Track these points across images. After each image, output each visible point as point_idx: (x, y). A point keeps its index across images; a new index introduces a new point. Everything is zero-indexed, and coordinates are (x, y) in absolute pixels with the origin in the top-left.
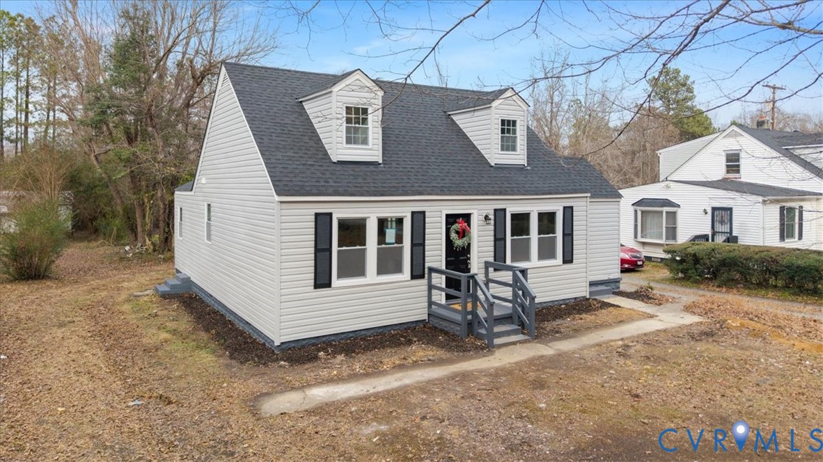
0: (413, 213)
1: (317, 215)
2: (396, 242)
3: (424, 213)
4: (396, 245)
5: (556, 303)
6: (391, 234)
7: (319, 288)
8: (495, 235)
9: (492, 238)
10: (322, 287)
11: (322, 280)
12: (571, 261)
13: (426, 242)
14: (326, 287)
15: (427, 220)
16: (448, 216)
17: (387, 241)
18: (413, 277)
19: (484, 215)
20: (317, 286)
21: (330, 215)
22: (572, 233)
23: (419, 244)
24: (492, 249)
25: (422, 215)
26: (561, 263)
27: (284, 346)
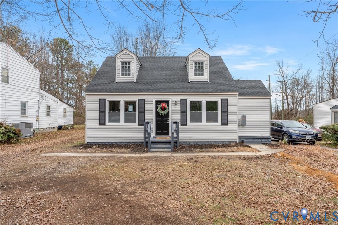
0: (139, 100)
1: (100, 99)
2: (133, 111)
3: (144, 100)
4: (133, 112)
5: (217, 143)
6: (130, 108)
7: (101, 125)
8: (181, 110)
9: (180, 111)
10: (102, 125)
11: (102, 122)
12: (227, 124)
13: (145, 111)
14: (103, 125)
15: (146, 102)
16: (157, 102)
17: (129, 110)
18: (140, 125)
19: (175, 101)
20: (100, 124)
21: (105, 99)
22: (227, 111)
23: (142, 112)
24: (180, 116)
25: (144, 101)
26: (221, 125)
27: (89, 143)
